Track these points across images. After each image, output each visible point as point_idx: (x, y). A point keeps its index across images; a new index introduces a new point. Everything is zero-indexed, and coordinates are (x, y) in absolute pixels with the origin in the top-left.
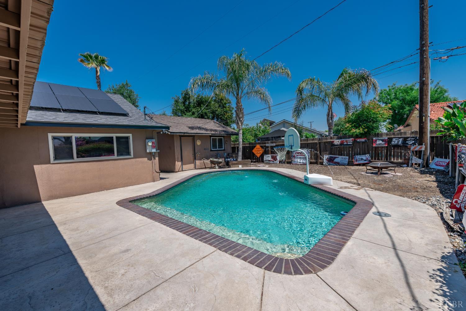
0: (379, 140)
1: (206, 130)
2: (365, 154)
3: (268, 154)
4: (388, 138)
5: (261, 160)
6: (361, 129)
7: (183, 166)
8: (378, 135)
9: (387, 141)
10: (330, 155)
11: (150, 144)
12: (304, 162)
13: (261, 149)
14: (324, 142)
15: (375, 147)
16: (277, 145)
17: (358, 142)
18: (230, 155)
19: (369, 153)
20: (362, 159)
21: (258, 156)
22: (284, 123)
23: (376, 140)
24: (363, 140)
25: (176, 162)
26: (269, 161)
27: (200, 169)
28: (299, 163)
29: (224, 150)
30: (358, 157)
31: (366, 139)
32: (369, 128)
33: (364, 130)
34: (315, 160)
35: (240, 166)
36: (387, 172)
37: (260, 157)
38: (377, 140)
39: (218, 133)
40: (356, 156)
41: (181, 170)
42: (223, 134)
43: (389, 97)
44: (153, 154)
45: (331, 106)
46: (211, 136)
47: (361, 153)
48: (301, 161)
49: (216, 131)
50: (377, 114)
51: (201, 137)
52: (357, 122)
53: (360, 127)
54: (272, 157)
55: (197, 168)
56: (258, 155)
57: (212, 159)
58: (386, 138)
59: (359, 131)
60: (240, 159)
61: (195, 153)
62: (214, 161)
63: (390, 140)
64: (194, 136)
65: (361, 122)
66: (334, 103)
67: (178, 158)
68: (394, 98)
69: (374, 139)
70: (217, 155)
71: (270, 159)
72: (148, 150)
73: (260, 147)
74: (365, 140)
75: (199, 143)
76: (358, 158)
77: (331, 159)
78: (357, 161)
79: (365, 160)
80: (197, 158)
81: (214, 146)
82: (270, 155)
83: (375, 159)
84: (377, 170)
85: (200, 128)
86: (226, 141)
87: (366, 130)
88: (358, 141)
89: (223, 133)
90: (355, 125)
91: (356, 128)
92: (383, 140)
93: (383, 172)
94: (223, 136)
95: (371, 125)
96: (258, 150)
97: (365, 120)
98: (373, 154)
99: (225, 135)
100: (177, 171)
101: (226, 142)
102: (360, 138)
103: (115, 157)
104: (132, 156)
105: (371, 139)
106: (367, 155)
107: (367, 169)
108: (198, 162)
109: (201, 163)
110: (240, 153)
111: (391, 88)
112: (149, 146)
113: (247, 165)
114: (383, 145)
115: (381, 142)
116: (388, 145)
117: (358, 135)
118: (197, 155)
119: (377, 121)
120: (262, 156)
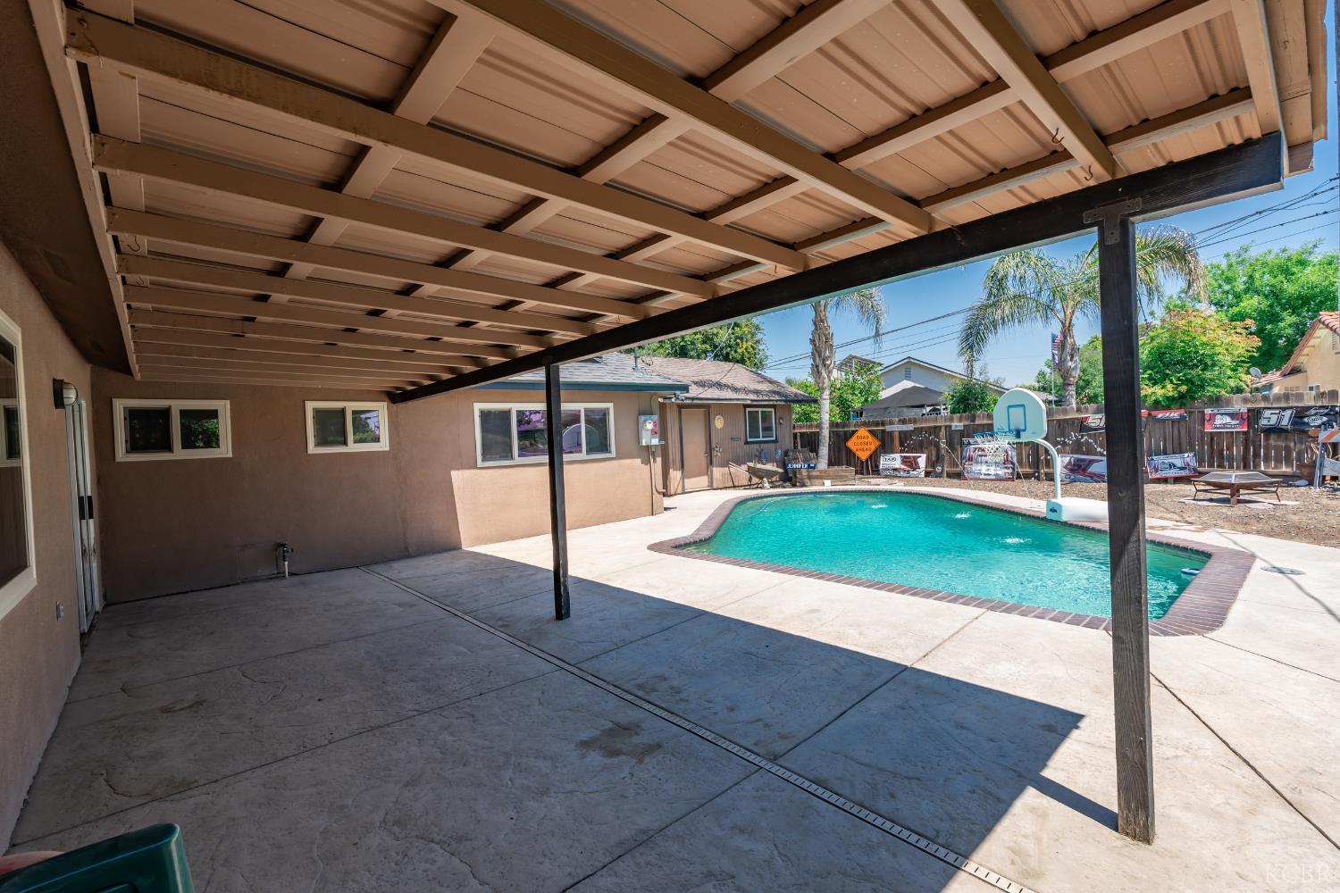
0: (1222, 414)
1: (735, 390)
2: (1181, 452)
3: (892, 453)
4: (1249, 410)
5: (870, 467)
6: (1169, 386)
7: (686, 480)
8: (1216, 401)
9: (1246, 417)
10: (1075, 456)
11: (650, 426)
12: (999, 472)
13: (871, 439)
14: (1057, 420)
15: (1211, 433)
16: (918, 428)
17: (1159, 419)
18: (791, 454)
19: (1192, 449)
20: (1172, 466)
21: (864, 459)
22: (908, 366)
23: (1212, 417)
24: (1175, 415)
25: (671, 470)
26: (895, 470)
27: (721, 489)
28: (986, 477)
29: (776, 441)
30: (1158, 460)
31: (1182, 411)
32: (1193, 383)
33: (1177, 388)
34: (1030, 468)
35: (828, 483)
36: (1254, 498)
37: (867, 460)
38: (1215, 415)
39: (765, 398)
40: (1154, 458)
41: (679, 491)
42: (777, 401)
43: (1227, 287)
44: (653, 450)
45: (1070, 323)
46: (746, 406)
47: (1169, 448)
48: (992, 472)
49: (757, 392)
50: (1214, 346)
51: (725, 408)
52: (1155, 367)
53: (1167, 382)
54: (905, 461)
55: (715, 486)
56: (864, 456)
57: (751, 464)
58: (1244, 410)
59: (1163, 391)
60: (823, 464)
61: (711, 450)
62: (760, 470)
63: (1254, 415)
64: (708, 406)
65: (1167, 366)
66: (1078, 314)
67: (674, 461)
68: (1247, 291)
69: (1208, 411)
70: (760, 453)
71: (897, 464)
72: (644, 441)
73: (868, 434)
74: (1181, 415)
75: (719, 423)
76: (1160, 461)
77: (1080, 467)
78: (1156, 470)
79: (1181, 468)
80: (714, 459)
81: (754, 432)
82: (897, 456)
83: (1211, 465)
84: (1228, 491)
85: (719, 385)
86: (780, 418)
87: (1184, 388)
88: (1159, 416)
89: (777, 398)
90: (1150, 375)
91: (1154, 384)
92: (1232, 416)
93: (1241, 497)
94: (774, 406)
95: (1199, 375)
96: (863, 440)
97: (1179, 362)
98: (1203, 453)
99: (779, 403)
100: (673, 492)
101: (781, 421)
102: (1168, 408)
103: (583, 455)
104: (613, 454)
105: (1199, 412)
106: (1186, 455)
107: (1197, 491)
108: (717, 472)
109: (723, 475)
110: (824, 450)
111: (1233, 260)
112: (647, 430)
113: (845, 481)
114: (1234, 428)
115: (1228, 419)
116: (1248, 428)
117: (1160, 402)
118: (714, 453)
119: (1214, 365)
120: (874, 458)
